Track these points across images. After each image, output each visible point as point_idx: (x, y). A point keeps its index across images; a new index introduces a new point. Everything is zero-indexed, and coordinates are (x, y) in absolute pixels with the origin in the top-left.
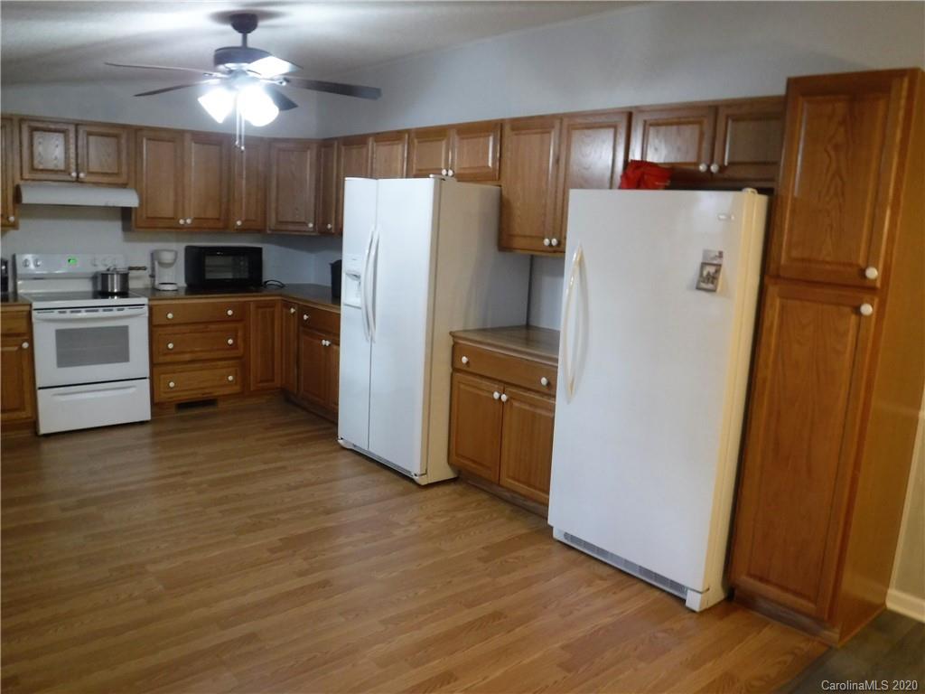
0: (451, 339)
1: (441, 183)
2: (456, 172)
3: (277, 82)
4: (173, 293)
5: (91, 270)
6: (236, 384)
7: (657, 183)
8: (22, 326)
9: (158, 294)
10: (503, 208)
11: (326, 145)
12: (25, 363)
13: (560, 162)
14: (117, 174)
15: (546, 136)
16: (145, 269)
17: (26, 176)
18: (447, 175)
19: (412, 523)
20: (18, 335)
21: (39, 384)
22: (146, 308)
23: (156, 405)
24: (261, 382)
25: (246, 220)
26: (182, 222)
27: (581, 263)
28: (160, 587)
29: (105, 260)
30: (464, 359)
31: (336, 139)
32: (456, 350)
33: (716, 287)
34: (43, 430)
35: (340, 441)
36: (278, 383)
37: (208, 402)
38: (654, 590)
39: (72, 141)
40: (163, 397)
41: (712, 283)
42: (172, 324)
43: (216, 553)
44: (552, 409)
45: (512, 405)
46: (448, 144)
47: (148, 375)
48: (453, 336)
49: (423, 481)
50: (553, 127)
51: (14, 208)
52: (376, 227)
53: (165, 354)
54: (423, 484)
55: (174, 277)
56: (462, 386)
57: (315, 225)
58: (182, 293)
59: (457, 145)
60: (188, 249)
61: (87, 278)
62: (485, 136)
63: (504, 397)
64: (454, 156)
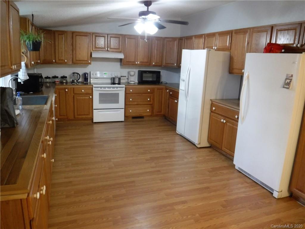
0: (211, 102)
1: (209, 51)
2: (218, 47)
3: (157, 21)
4: (134, 84)
5: (111, 76)
6: (150, 112)
7: (277, 51)
8: (90, 92)
9: (129, 84)
10: (231, 59)
11: (181, 39)
12: (91, 102)
13: (249, 44)
14: (119, 49)
15: (245, 35)
16: (126, 77)
17: (94, 49)
18: (215, 48)
19: (191, 158)
20: (89, 94)
21: (94, 108)
22: (124, 88)
23: (125, 116)
24: (158, 112)
25: (156, 63)
26: (136, 63)
27: (248, 77)
28: (113, 165)
29: (115, 74)
30: (214, 108)
31: (184, 37)
32: (212, 105)
33: (290, 87)
34: (94, 121)
35: (177, 132)
36: (163, 113)
37: (142, 117)
38: (264, 189)
39: (106, 39)
40: (128, 114)
41: (288, 85)
42: (132, 93)
43: (131, 159)
44: (237, 126)
45: (227, 124)
46: (216, 38)
47: (124, 107)
48: (212, 101)
49: (199, 146)
50: (247, 32)
51: (90, 58)
52: (190, 65)
53: (130, 102)
54: (198, 147)
55: (134, 79)
56: (213, 117)
57: (177, 64)
58: (137, 84)
59: (218, 38)
60: (139, 71)
61: (109, 79)
62: (227, 36)
63: (224, 121)
64: (217, 42)
